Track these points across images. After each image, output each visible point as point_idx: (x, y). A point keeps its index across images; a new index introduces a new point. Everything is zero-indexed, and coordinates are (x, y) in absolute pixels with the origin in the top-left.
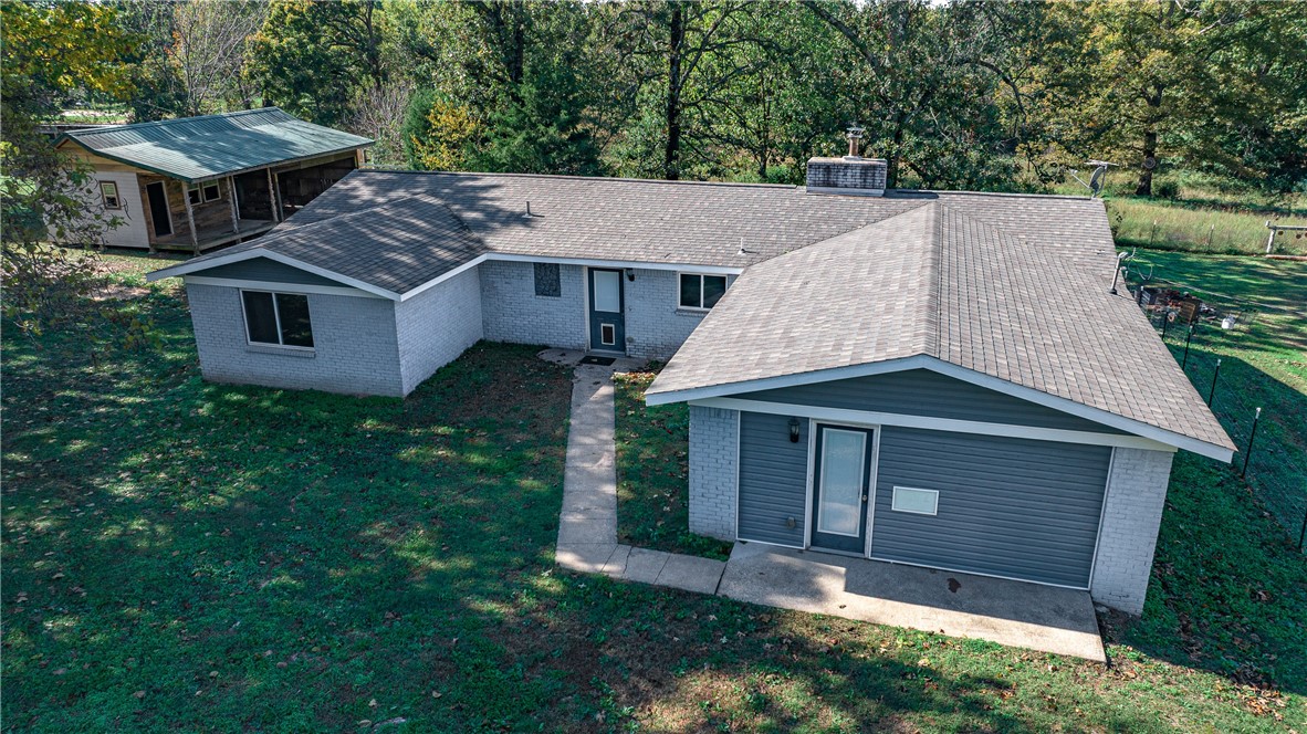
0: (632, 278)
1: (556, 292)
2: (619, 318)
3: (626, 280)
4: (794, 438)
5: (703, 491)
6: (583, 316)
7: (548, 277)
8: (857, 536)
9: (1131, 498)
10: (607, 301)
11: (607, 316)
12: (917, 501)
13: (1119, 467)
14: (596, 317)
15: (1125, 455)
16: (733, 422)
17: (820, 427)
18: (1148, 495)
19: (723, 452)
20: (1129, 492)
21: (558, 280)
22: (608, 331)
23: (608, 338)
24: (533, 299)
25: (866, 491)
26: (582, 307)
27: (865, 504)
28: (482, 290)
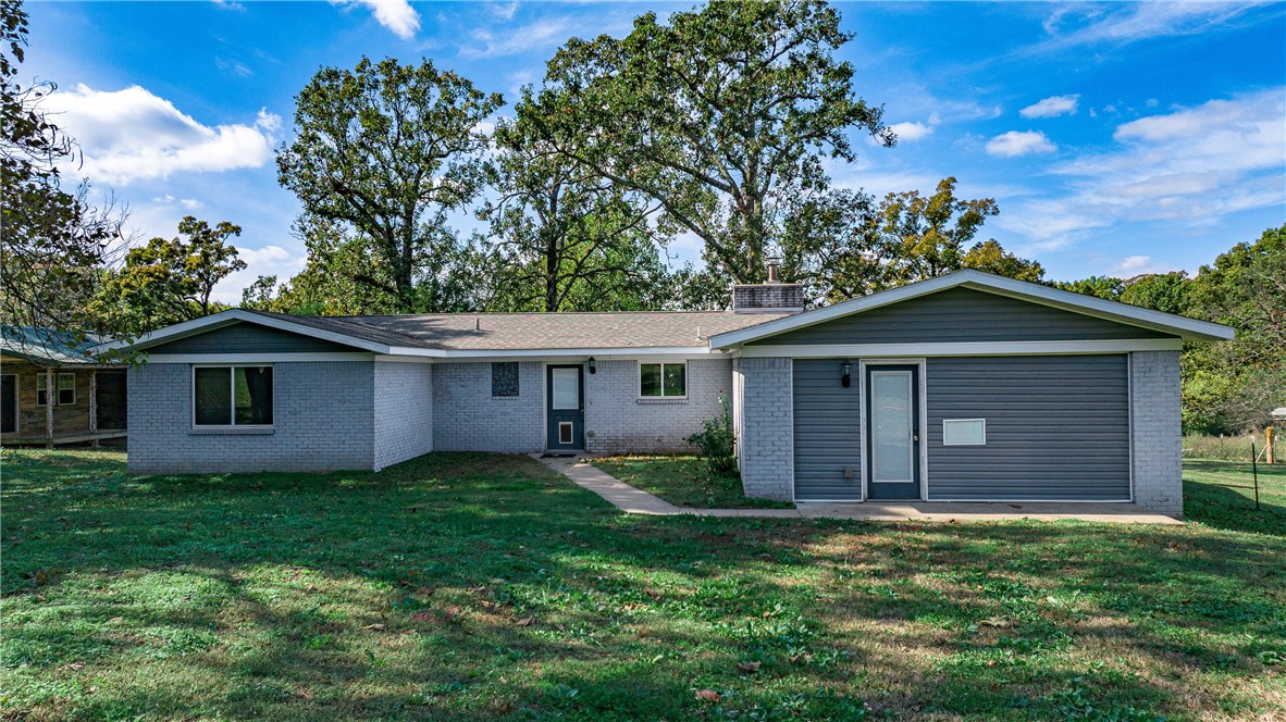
0: (593, 371)
1: (515, 392)
2: (578, 415)
3: (587, 374)
4: (846, 381)
5: (759, 449)
6: (541, 415)
7: (505, 374)
8: (912, 481)
9: (1153, 400)
10: (565, 398)
11: (565, 414)
12: (966, 432)
13: (1138, 372)
14: (554, 415)
15: (1141, 359)
16: (785, 370)
17: (869, 368)
18: (1167, 394)
19: (778, 404)
20: (1150, 394)
21: (516, 379)
22: (566, 429)
23: (566, 436)
24: (489, 401)
25: (916, 431)
26: (541, 404)
27: (917, 444)
28: (435, 395)
